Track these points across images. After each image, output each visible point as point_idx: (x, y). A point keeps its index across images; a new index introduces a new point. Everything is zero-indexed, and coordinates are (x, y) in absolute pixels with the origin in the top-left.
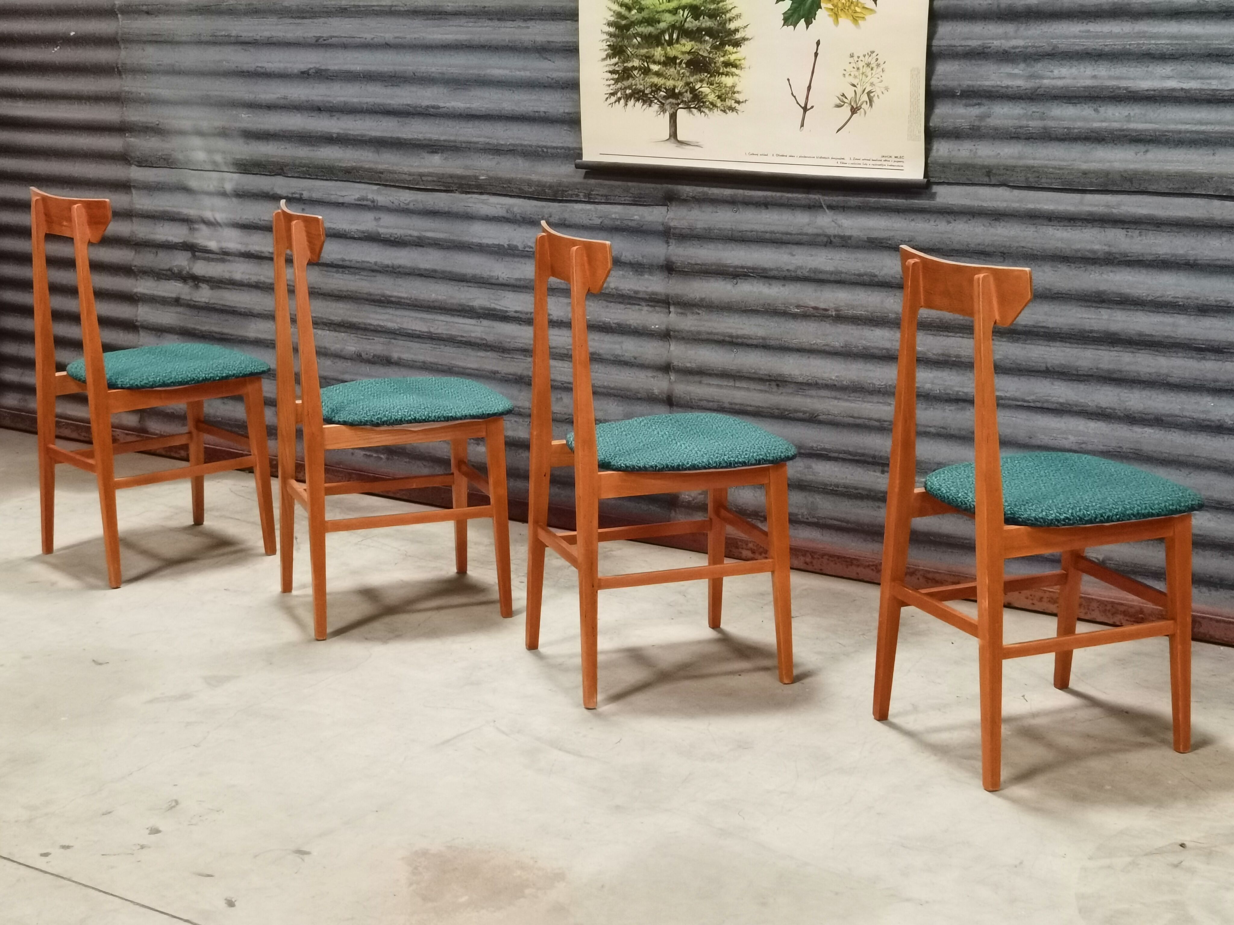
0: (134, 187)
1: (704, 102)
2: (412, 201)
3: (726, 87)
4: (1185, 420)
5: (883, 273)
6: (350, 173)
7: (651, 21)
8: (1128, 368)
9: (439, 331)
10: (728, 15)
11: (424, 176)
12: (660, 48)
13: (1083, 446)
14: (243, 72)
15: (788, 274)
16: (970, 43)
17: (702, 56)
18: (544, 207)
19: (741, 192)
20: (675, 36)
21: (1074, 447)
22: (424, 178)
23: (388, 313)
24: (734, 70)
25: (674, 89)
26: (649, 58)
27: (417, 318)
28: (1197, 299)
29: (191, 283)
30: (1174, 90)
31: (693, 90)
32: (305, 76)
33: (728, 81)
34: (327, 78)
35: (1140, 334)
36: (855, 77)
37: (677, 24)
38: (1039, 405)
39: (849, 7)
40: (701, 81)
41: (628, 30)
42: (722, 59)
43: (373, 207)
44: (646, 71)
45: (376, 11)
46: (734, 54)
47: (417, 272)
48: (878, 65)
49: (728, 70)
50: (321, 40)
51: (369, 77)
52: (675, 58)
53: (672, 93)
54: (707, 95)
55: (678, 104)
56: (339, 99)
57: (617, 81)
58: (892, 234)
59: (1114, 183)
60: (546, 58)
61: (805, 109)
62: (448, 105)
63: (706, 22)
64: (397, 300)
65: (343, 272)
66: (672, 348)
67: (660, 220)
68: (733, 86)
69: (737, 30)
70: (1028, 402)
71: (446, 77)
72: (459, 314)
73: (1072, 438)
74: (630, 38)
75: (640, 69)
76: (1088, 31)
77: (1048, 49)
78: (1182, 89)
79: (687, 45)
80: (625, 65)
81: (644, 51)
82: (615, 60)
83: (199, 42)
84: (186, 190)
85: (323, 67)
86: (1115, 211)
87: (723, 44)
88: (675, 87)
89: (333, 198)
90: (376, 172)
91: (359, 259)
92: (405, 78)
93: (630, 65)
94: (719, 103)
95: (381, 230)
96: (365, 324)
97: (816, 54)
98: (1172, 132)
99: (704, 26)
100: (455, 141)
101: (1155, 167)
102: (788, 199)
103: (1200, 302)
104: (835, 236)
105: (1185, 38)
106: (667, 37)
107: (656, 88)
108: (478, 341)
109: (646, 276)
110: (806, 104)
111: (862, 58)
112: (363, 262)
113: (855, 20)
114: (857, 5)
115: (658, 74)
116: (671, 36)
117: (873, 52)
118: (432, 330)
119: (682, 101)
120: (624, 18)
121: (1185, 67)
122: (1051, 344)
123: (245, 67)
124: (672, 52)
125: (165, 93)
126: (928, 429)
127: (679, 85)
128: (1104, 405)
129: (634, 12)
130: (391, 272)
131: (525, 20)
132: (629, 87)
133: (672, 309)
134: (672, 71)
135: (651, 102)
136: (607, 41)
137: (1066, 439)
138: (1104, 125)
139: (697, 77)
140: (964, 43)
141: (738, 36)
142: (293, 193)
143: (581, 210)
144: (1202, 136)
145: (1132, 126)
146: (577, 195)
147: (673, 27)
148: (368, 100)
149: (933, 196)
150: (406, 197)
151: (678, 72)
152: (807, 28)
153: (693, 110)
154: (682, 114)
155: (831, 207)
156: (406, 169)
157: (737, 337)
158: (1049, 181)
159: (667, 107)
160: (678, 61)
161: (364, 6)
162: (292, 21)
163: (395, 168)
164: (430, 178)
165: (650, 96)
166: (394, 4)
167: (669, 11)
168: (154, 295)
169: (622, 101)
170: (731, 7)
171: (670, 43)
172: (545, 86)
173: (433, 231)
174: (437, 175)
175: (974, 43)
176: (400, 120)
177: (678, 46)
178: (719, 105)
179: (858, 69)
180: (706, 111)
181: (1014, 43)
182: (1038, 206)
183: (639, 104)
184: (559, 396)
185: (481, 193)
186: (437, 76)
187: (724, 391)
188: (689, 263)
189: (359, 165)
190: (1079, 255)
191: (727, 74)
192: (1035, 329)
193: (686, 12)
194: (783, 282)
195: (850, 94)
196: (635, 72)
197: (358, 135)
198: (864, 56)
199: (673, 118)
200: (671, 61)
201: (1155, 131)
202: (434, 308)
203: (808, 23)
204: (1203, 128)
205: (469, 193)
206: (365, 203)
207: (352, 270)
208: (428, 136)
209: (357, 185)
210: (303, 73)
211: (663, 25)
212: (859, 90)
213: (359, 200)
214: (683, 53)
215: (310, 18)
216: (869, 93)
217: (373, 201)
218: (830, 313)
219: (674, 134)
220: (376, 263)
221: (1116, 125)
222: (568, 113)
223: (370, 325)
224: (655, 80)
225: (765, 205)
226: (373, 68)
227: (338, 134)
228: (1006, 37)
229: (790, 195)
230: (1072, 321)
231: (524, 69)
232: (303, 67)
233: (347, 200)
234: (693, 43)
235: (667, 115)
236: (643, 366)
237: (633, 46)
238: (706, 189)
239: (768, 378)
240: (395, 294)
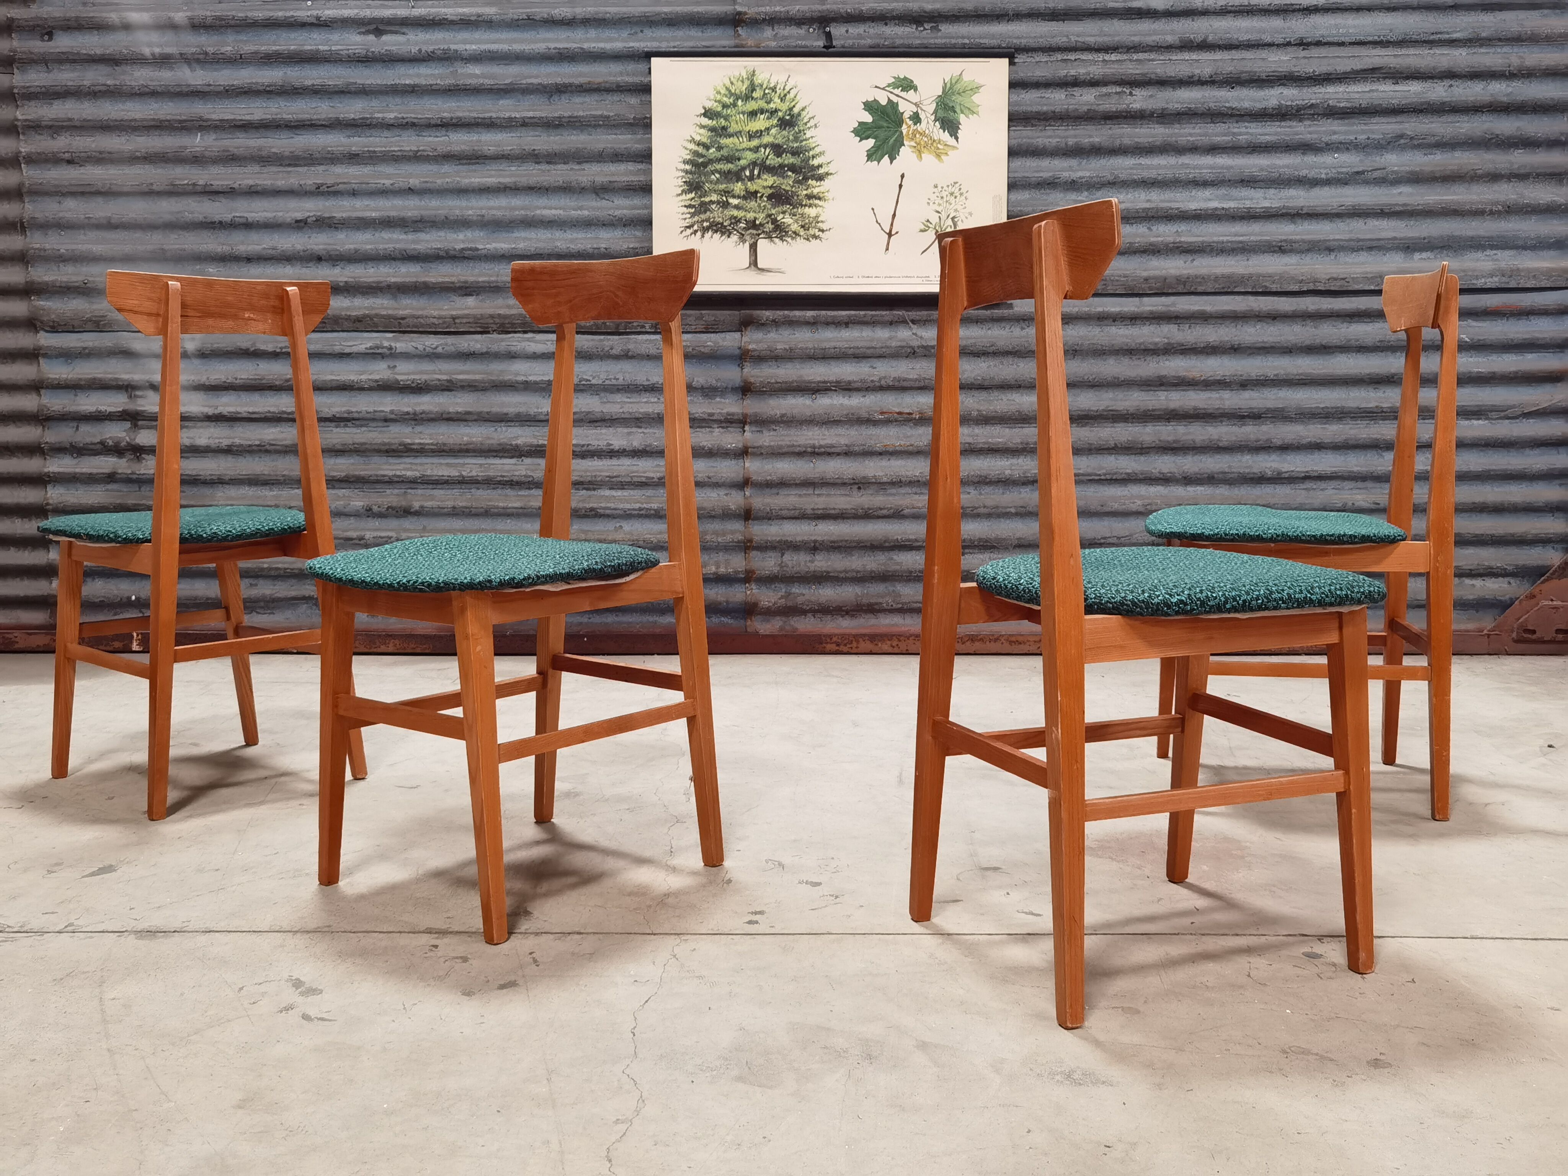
0: (45, 356)
1: (787, 232)
2: (441, 345)
3: (809, 217)
4: (1232, 476)
5: (965, 376)
6: (360, 321)
7: (729, 159)
8: (1184, 438)
9: (474, 473)
10: (811, 153)
11: (458, 318)
12: (740, 183)
13: (1148, 507)
14: (213, 223)
15: (872, 385)
16: (1041, 174)
17: (784, 190)
18: (601, 340)
19: (823, 312)
20: (756, 172)
21: (1142, 509)
22: (457, 321)
23: (405, 463)
24: (817, 202)
25: (754, 221)
26: (727, 193)
27: (441, 464)
28: (1241, 376)
29: (129, 456)
30: (1216, 209)
31: (774, 221)
32: (300, 225)
33: (812, 212)
34: (330, 227)
35: (1195, 409)
36: (939, 205)
37: (758, 162)
38: (1108, 477)
39: (932, 144)
40: (784, 213)
41: (705, 167)
42: (805, 192)
43: (391, 355)
44: (725, 205)
45: (398, 156)
46: (816, 187)
47: (444, 416)
48: (961, 194)
49: (811, 202)
50: (324, 187)
51: (388, 223)
52: (756, 192)
53: (752, 224)
54: (790, 225)
55: (759, 235)
56: (347, 247)
57: (693, 215)
58: (973, 341)
59: (1170, 287)
60: (604, 198)
61: (890, 235)
62: (488, 246)
63: (789, 159)
64: (419, 447)
65: (346, 426)
66: (747, 465)
67: (737, 344)
68: (817, 217)
69: (820, 166)
70: (1100, 475)
71: (486, 218)
72: (495, 454)
73: (1139, 502)
74: (707, 175)
75: (718, 202)
76: (1141, 164)
77: (1110, 178)
78: (1223, 209)
79: (769, 180)
80: (703, 199)
81: (722, 187)
82: (693, 195)
83: (150, 193)
84: (127, 354)
85: (327, 215)
86: (1172, 309)
87: (806, 179)
88: (755, 219)
89: (337, 349)
90: (396, 319)
91: (371, 410)
92: (434, 222)
93: (707, 199)
94: (802, 232)
95: (399, 378)
96: (377, 476)
97: (901, 186)
98: (1217, 242)
99: (786, 162)
100: (497, 282)
101: (1204, 271)
102: (873, 316)
103: (1244, 378)
104: (918, 347)
105: (1222, 168)
106: (748, 173)
107: (738, 220)
108: (523, 479)
109: (718, 399)
110: (891, 231)
111: (945, 188)
112: (375, 411)
113: (938, 156)
114: (939, 142)
115: (737, 207)
116: (752, 172)
117: (955, 183)
118: (464, 473)
119: (763, 232)
120: (703, 156)
121: (1222, 191)
122: (1116, 425)
123: (217, 218)
124: (752, 186)
125: (98, 249)
126: (1008, 510)
127: (761, 217)
128: (1165, 471)
129: (711, 151)
130: (411, 419)
131: (579, 163)
132: (707, 220)
133: (747, 428)
134: (753, 204)
135: (730, 233)
136: (683, 177)
137: (1134, 503)
138: (1160, 239)
139: (780, 209)
140: (1037, 175)
141: (821, 171)
142: (281, 348)
143: (647, 340)
144: (1241, 245)
145: (1182, 239)
146: (643, 327)
147: (754, 164)
148: (386, 246)
149: (1011, 306)
150: (431, 342)
151: (759, 206)
152: (891, 163)
153: (775, 239)
154: (763, 244)
155: (914, 322)
156: (435, 313)
157: (821, 447)
158: (1115, 288)
159: (747, 238)
160: (759, 195)
161: (381, 152)
162: (281, 169)
163: (420, 313)
164: (464, 321)
165: (728, 228)
166: (421, 148)
167: (750, 150)
168: (76, 473)
169: (699, 234)
170: (814, 145)
171: (751, 178)
172: (604, 225)
173: (467, 373)
174: (475, 316)
175: (1045, 175)
176: (423, 265)
177: (760, 181)
178: (802, 234)
179: (942, 198)
180: (789, 239)
181: (1080, 174)
182: (1106, 310)
183: (717, 236)
184: (618, 525)
185: (525, 332)
186: (475, 218)
187: (804, 499)
188: (769, 382)
189: (374, 312)
190: (1142, 347)
191: (810, 206)
192: (1105, 413)
193: (768, 150)
194: (864, 393)
195: (934, 219)
196: (713, 206)
197: (373, 282)
198: (948, 186)
199: (753, 248)
200: (752, 195)
201: (1203, 242)
202: (467, 451)
203: (892, 159)
204: (1241, 238)
205: (509, 332)
206: (380, 351)
207: (357, 423)
208: (463, 279)
209: (366, 335)
210: (297, 221)
211: (743, 162)
212: (944, 216)
213: (371, 348)
214: (764, 187)
215: (305, 165)
216: (953, 219)
217: (391, 348)
218: (914, 416)
219: (754, 263)
220: (392, 412)
221: (1171, 239)
222: (633, 248)
223: (384, 476)
224: (735, 213)
225: (847, 324)
226: (393, 214)
227: (346, 282)
228: (1071, 168)
229: (873, 313)
230: (1136, 403)
231: (581, 208)
232: (299, 216)
233: (355, 349)
234: (775, 178)
235: (747, 245)
236: (716, 485)
237: (711, 182)
238: (786, 312)
239: (852, 481)
240: (417, 441)
